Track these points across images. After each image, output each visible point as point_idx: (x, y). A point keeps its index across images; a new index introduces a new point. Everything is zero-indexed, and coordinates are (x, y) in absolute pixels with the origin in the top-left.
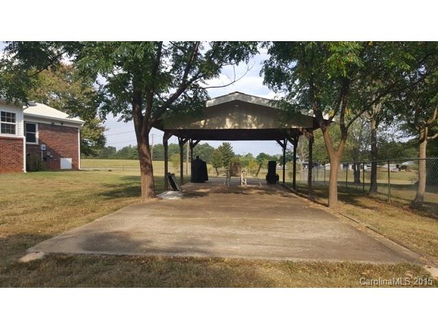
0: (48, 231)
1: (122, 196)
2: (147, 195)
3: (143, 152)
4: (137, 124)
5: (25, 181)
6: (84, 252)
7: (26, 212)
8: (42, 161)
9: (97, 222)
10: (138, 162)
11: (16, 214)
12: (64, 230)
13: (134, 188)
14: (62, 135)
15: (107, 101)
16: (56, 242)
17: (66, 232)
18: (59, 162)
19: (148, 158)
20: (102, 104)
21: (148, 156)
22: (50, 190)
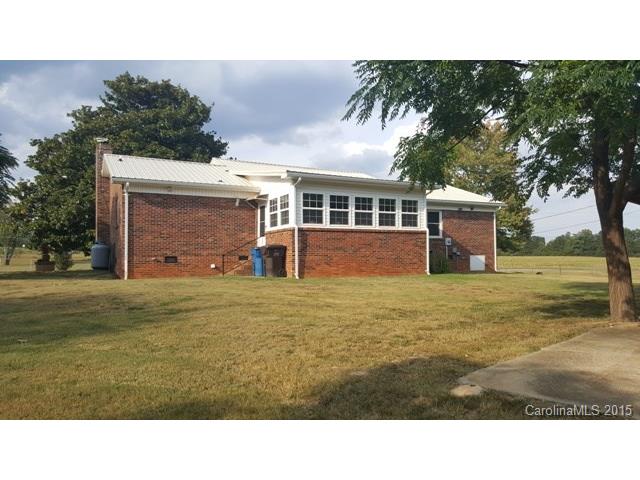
0: (478, 357)
1: (572, 314)
2: (620, 316)
3: (612, 244)
4: (602, 197)
5: (431, 286)
6: (541, 397)
7: (441, 327)
8: (449, 260)
9: (544, 352)
10: (604, 260)
11: (431, 329)
12: (499, 358)
13: (587, 301)
14: (472, 225)
15: (550, 169)
16: (494, 374)
17: (502, 362)
18: (468, 261)
19: (622, 254)
20: (541, 174)
21: (623, 249)
22: (462, 298)
